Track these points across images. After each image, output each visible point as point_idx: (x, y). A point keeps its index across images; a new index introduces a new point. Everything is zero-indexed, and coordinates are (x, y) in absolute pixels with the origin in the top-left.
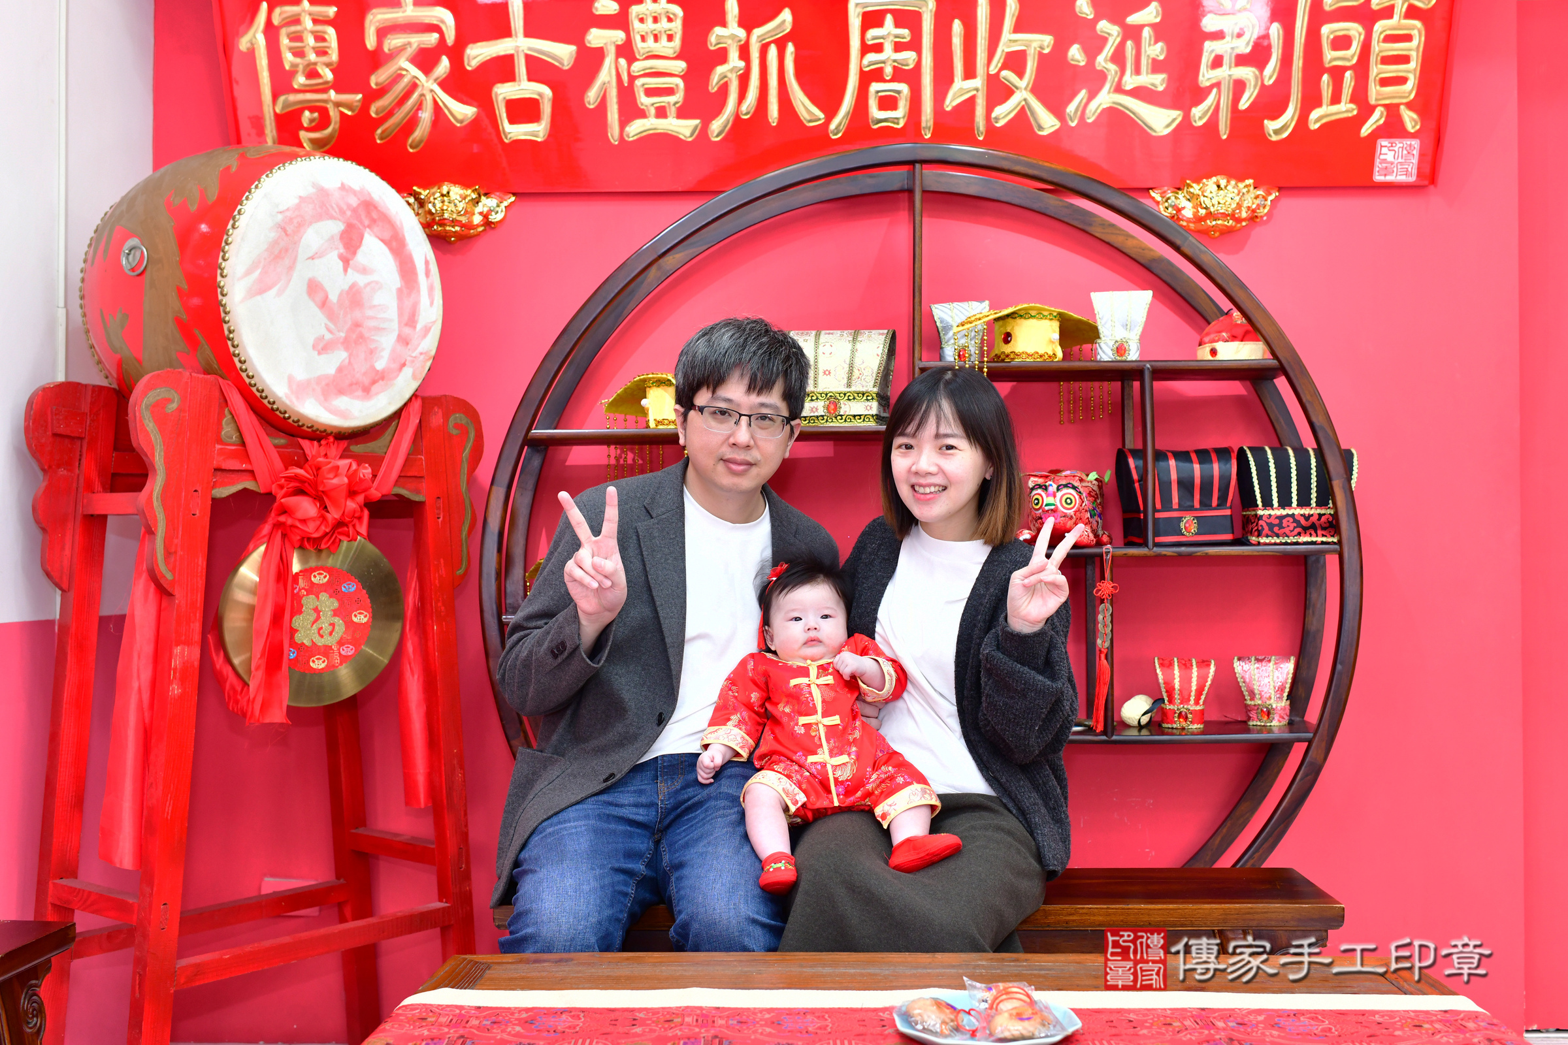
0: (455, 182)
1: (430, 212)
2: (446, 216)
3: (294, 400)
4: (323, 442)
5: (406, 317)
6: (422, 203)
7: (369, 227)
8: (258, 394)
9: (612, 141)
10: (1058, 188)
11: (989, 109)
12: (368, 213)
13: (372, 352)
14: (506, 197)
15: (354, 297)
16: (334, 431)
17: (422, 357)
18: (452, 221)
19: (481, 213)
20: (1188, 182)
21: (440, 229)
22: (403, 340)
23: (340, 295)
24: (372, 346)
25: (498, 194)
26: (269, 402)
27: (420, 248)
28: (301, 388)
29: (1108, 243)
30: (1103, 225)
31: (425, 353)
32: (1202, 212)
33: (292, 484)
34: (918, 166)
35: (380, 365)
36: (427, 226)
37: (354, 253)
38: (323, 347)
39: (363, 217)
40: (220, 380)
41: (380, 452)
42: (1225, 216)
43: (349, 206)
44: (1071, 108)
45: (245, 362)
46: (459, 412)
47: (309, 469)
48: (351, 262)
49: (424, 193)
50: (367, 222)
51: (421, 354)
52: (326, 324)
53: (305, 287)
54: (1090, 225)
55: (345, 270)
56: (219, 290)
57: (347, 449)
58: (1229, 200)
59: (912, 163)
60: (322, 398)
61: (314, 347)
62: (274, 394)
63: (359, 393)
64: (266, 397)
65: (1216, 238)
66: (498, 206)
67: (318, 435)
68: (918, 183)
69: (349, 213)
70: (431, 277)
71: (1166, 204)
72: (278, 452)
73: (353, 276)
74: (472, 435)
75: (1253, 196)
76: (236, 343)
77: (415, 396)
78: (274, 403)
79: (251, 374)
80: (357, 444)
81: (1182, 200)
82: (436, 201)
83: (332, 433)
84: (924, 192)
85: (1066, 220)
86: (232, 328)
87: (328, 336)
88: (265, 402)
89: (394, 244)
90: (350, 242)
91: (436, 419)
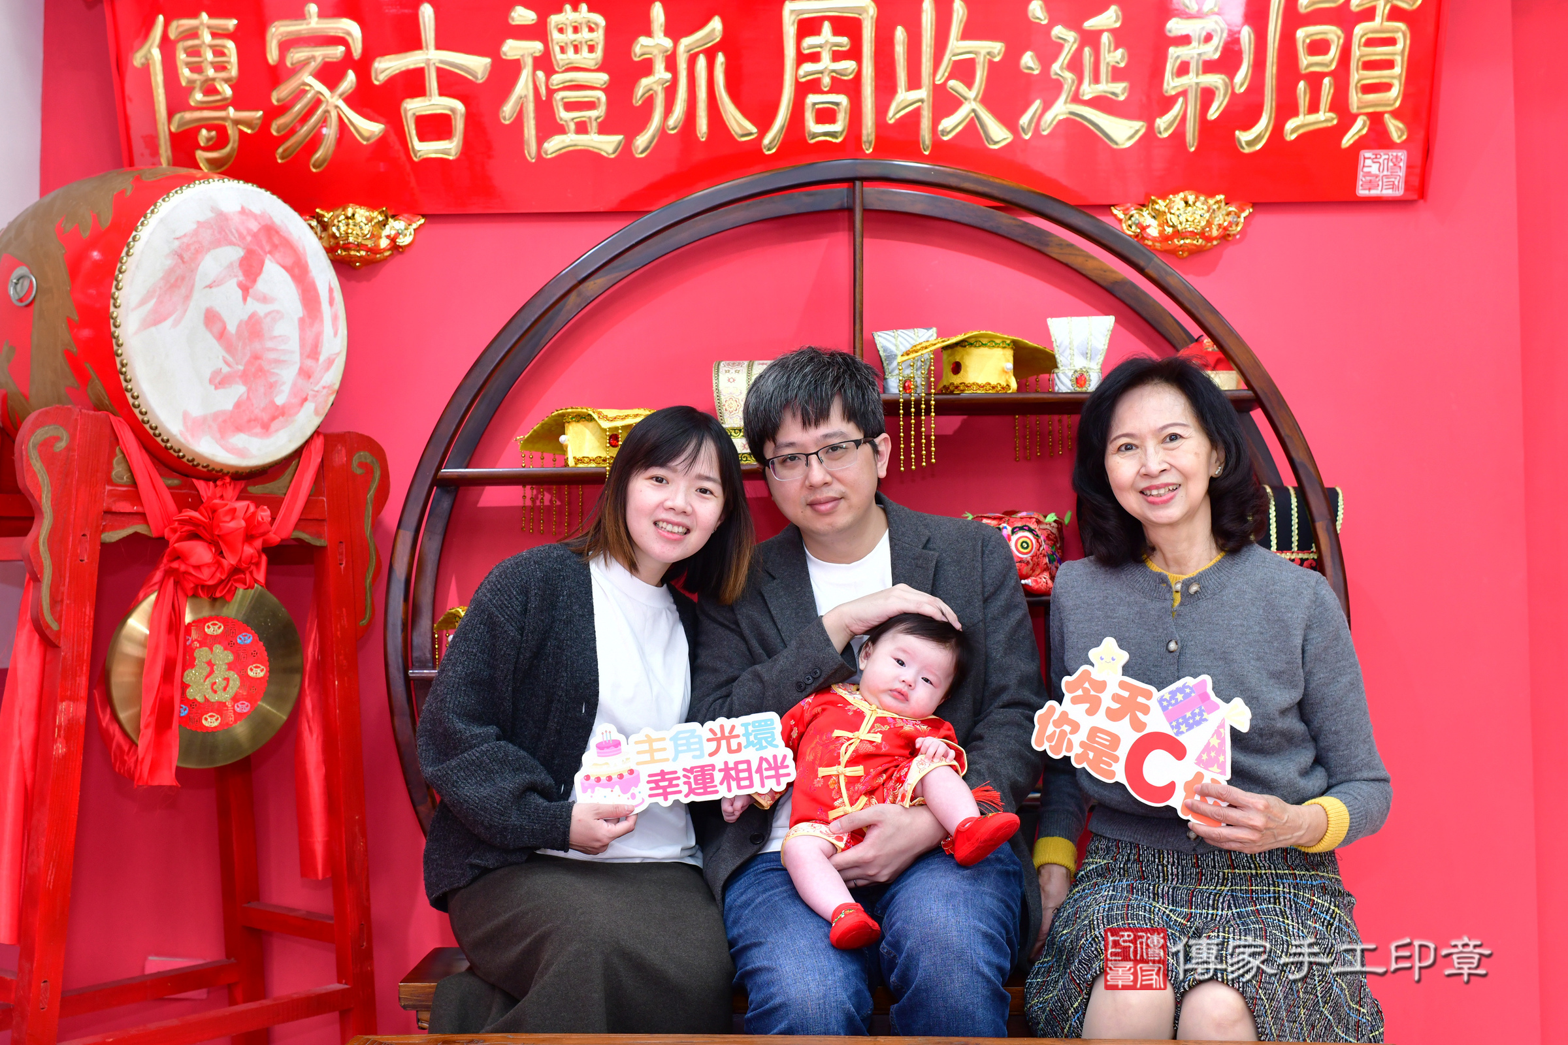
0: (361, 204)
1: (334, 236)
2: (351, 239)
3: (189, 438)
4: (219, 483)
5: (308, 349)
6: (325, 226)
7: (270, 252)
8: (151, 432)
9: (529, 158)
10: (1009, 206)
11: (935, 122)
12: (270, 238)
13: (272, 386)
14: (415, 219)
15: (254, 328)
16: (231, 471)
17: (325, 391)
18: (358, 245)
19: (388, 237)
20: (1153, 198)
21: (344, 253)
22: (305, 374)
23: (239, 326)
24: (272, 380)
25: (406, 215)
26: (163, 440)
27: (324, 275)
28: (197, 425)
29: (1067, 265)
30: (1061, 245)
31: (328, 387)
32: (1169, 230)
33: (186, 528)
34: (858, 183)
35: (280, 400)
36: (330, 250)
37: (254, 281)
38: (220, 381)
39: (264, 242)
40: (112, 417)
41: (280, 493)
42: (1193, 234)
43: (249, 231)
44: (1024, 120)
45: (138, 397)
46: (364, 449)
47: (203, 510)
48: (251, 291)
49: (327, 216)
50: (268, 248)
51: (324, 388)
52: (223, 357)
53: (202, 317)
54: (1047, 245)
55: (245, 299)
56: (112, 321)
57: (244, 490)
58: (1198, 217)
59: (851, 181)
60: (218, 436)
61: (211, 381)
62: (168, 432)
63: (258, 430)
64: (160, 435)
65: (1186, 258)
66: (406, 229)
67: (214, 474)
68: (858, 202)
69: (249, 239)
70: (335, 306)
71: (1130, 222)
72: (171, 493)
73: (253, 306)
74: (377, 474)
75: (1224, 212)
76: (128, 377)
77: (317, 433)
78: (168, 441)
79: (144, 410)
80: (255, 484)
81: (1146, 218)
82: (340, 224)
83: (228, 473)
84: (866, 211)
85: (1020, 240)
86: (125, 362)
87: (226, 369)
88: (159, 439)
89: (296, 271)
90: (250, 269)
91: (339, 457)
